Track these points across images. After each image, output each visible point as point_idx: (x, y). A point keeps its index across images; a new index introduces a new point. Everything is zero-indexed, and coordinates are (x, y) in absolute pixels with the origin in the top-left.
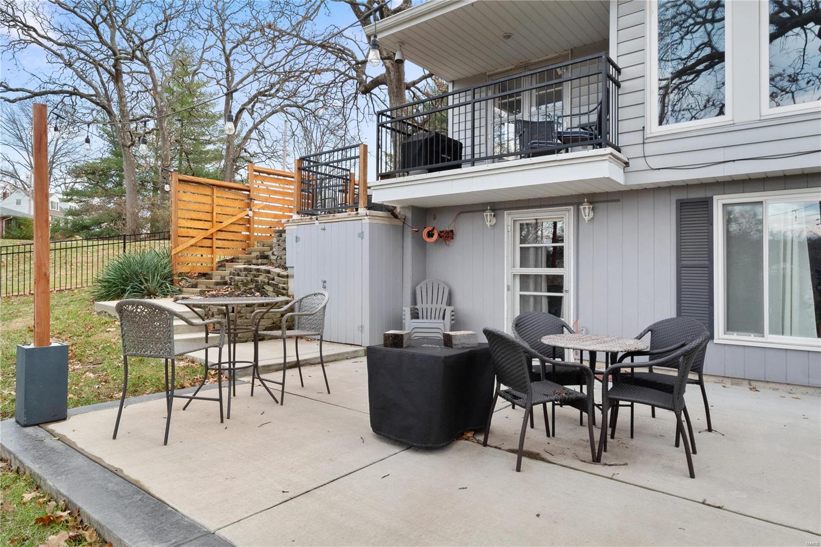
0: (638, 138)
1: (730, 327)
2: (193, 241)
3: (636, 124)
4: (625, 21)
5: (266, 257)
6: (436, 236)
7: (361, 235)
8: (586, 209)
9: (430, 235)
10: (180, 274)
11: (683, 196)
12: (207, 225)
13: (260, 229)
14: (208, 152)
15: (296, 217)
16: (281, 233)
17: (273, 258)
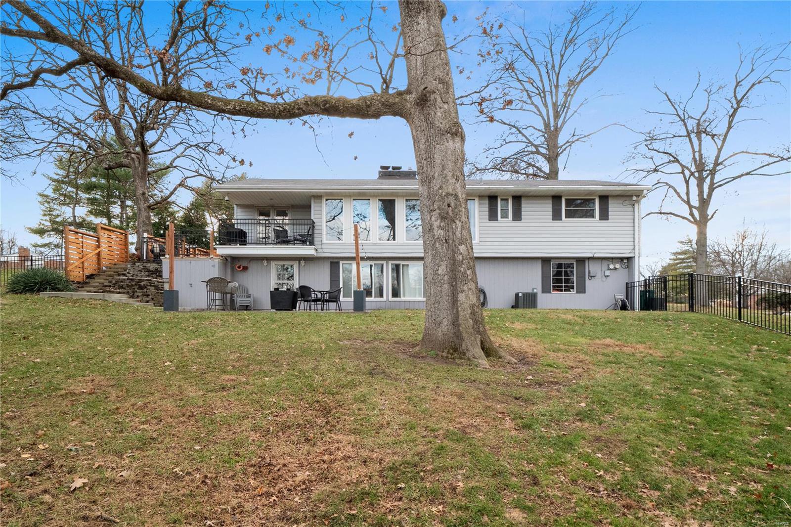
0: (320, 243)
1: (344, 297)
2: (76, 264)
3: (320, 239)
4: (316, 208)
6: (241, 268)
8: (303, 263)
9: (239, 267)
11: (332, 261)
12: (80, 256)
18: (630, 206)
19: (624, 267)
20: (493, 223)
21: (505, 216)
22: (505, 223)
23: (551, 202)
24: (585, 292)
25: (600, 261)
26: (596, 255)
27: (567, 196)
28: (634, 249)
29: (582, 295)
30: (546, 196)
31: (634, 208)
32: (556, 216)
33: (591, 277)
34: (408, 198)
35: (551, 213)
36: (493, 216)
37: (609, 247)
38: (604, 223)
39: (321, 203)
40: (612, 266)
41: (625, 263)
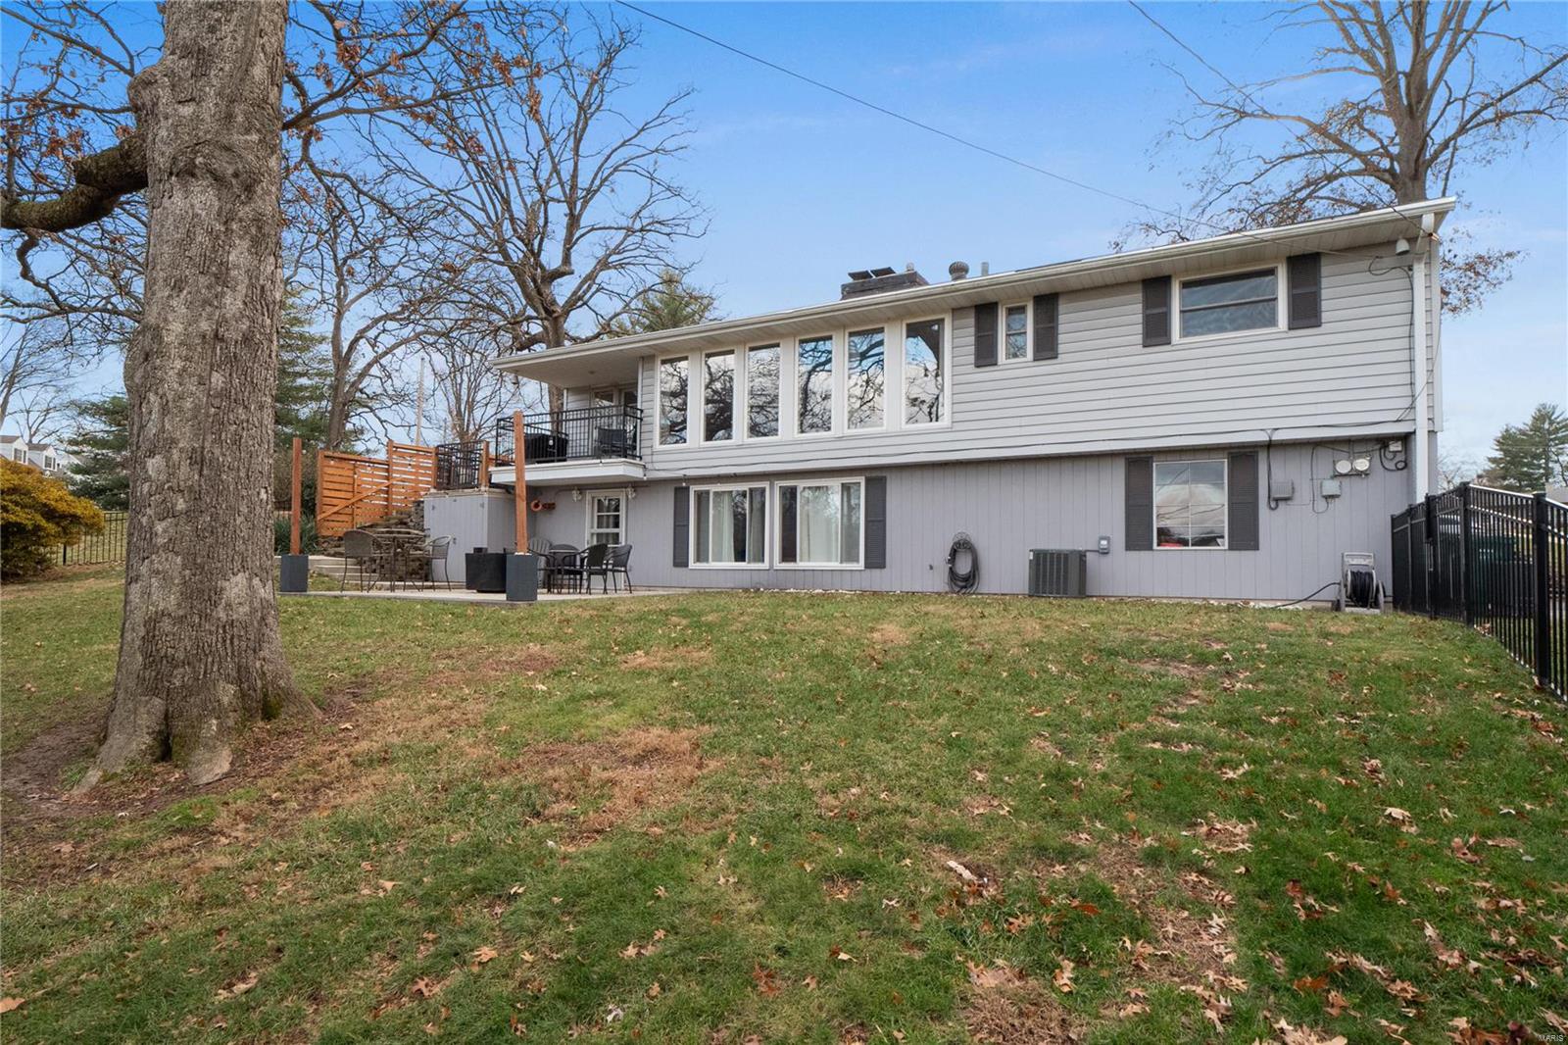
0: (650, 451)
2: (336, 509)
3: (650, 443)
4: (645, 382)
5: (405, 524)
6: (541, 507)
7: (482, 506)
8: (630, 492)
9: (536, 506)
10: (324, 537)
11: (677, 485)
12: (349, 495)
13: (398, 499)
14: (302, 388)
15: (433, 491)
16: (419, 503)
17: (411, 524)
18: (1398, 273)
19: (1391, 465)
20: (987, 374)
21: (1015, 352)
22: (1016, 368)
23: (1139, 296)
24: (1256, 547)
25: (1307, 452)
26: (1278, 436)
27: (1187, 271)
28: (1412, 407)
29: (1247, 556)
30: (1117, 284)
31: (1411, 278)
32: (1156, 332)
33: (1277, 500)
34: (803, 338)
35: (1139, 328)
36: (985, 355)
37: (1325, 408)
38: (1306, 337)
39: (652, 369)
40: (1343, 467)
41: (1395, 452)
